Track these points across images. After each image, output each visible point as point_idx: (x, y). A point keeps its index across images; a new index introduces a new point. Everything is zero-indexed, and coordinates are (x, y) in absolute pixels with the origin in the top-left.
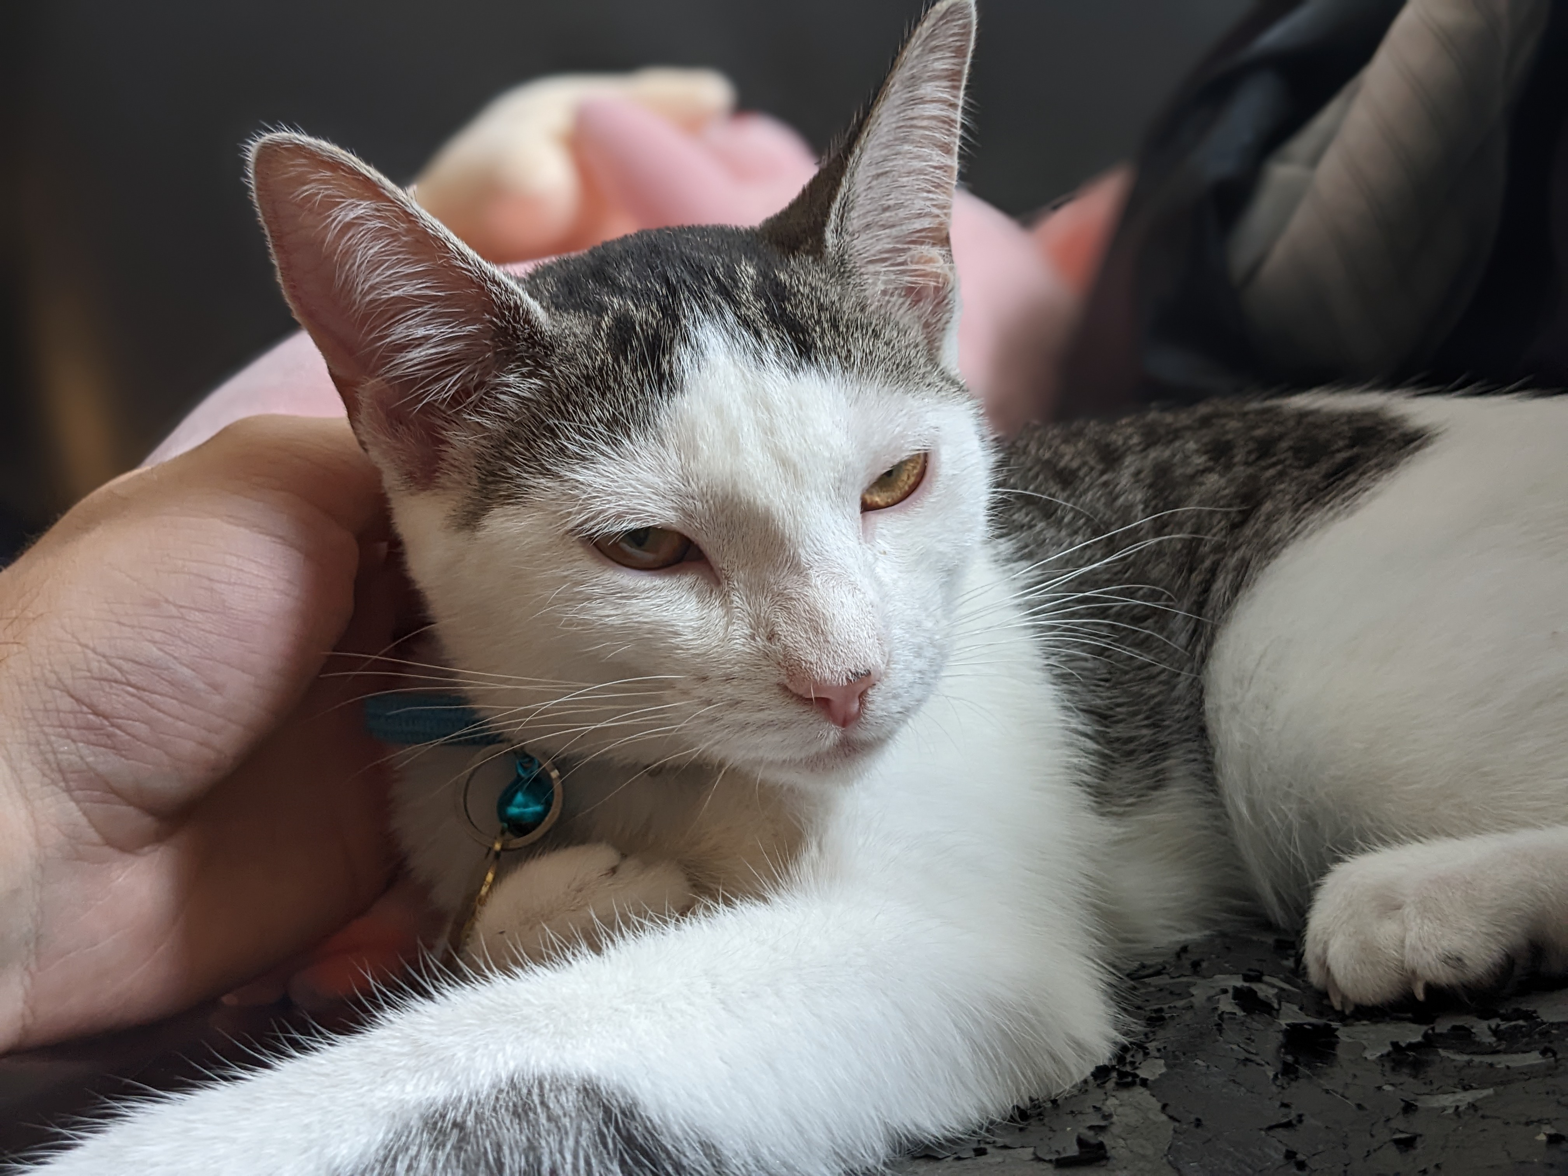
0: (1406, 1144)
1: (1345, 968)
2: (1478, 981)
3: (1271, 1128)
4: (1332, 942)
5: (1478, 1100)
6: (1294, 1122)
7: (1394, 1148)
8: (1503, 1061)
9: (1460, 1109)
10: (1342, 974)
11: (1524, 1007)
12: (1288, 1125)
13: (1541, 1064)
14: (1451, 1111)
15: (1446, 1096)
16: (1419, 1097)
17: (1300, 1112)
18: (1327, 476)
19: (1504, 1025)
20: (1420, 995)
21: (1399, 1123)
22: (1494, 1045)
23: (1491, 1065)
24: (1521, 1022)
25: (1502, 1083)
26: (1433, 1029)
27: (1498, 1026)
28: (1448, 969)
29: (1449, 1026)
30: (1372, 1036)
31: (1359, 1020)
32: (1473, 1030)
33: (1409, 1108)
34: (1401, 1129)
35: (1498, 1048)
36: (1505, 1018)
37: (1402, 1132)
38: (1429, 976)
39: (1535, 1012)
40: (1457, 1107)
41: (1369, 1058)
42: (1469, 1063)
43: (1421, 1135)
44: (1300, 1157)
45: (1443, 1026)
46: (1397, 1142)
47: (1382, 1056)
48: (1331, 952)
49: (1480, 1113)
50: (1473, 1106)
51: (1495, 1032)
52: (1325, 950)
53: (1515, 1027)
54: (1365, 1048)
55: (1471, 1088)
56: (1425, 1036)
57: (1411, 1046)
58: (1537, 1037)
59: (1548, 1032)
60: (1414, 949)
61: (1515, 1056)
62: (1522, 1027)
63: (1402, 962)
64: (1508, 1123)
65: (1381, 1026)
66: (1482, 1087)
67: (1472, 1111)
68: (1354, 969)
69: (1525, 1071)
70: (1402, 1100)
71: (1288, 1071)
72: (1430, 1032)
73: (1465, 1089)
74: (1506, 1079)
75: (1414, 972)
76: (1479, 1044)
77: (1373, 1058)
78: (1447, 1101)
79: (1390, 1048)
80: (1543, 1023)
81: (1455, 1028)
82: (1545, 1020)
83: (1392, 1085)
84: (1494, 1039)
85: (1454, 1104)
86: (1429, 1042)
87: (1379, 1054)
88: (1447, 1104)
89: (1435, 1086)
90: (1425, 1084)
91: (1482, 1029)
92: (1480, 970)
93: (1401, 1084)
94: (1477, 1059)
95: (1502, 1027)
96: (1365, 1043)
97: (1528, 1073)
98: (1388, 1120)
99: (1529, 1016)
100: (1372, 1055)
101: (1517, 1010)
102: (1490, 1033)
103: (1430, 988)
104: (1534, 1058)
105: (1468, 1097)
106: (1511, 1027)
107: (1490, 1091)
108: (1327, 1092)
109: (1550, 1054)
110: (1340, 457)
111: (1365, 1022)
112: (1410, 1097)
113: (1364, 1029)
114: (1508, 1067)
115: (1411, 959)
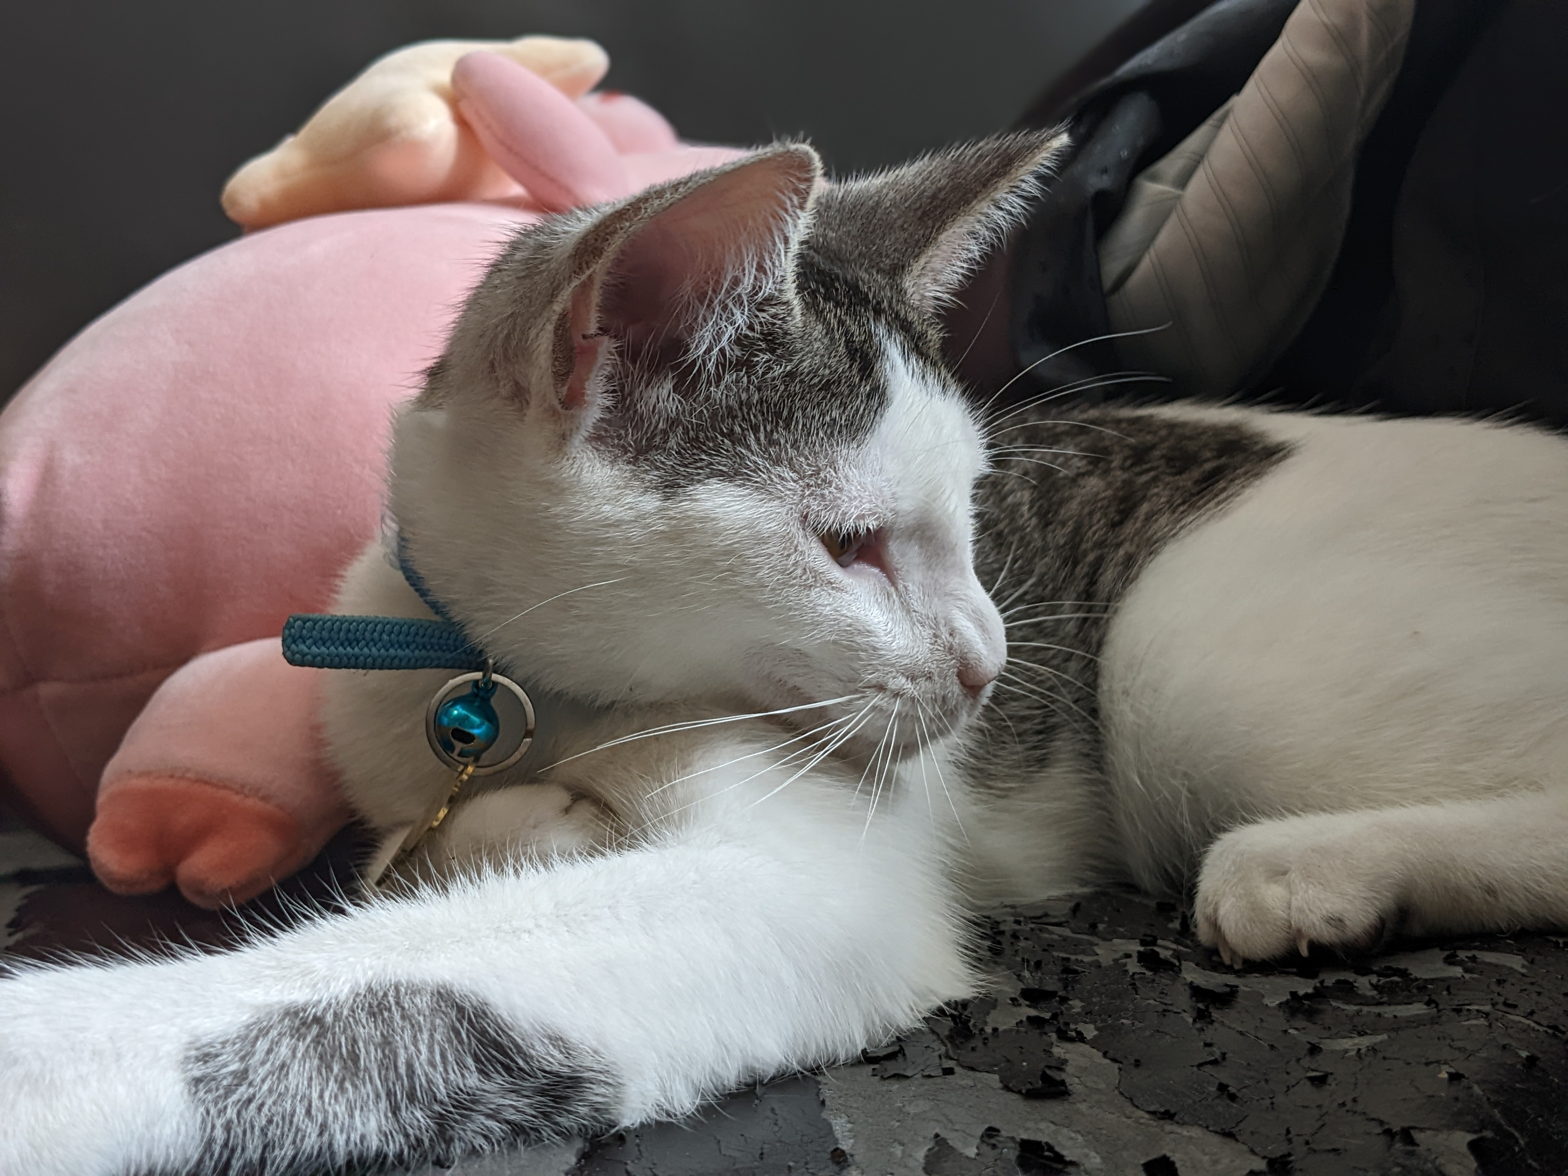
0: (1320, 1081)
1: (1236, 925)
2: (1356, 940)
3: (1200, 1065)
4: (1222, 903)
5: (1376, 1044)
6: (1219, 1059)
7: (1308, 1083)
8: (1389, 1011)
9: (1363, 1051)
10: (1233, 931)
11: (1394, 965)
12: (1214, 1062)
13: (1425, 1014)
14: (1353, 1053)
15: (1345, 1040)
16: (1323, 1041)
17: (1225, 1050)
18: (1197, 482)
19: (1383, 980)
20: (1304, 951)
21: (1306, 1062)
22: (1377, 997)
23: (1379, 1015)
24: (1396, 979)
25: (1393, 1030)
26: (1322, 982)
27: (1379, 981)
28: (1333, 931)
29: (1334, 981)
30: (1267, 987)
31: (1251, 973)
32: (1355, 984)
33: (1314, 1050)
34: (1312, 1067)
35: (1382, 1000)
36: (1379, 974)
37: (1313, 1070)
38: (1313, 934)
39: (1406, 970)
40: (1359, 1050)
41: (1270, 1005)
42: (1358, 1013)
43: (1332, 1074)
44: (1232, 1090)
45: (1330, 979)
46: (1312, 1079)
47: (1281, 1003)
48: (1222, 912)
49: (1380, 1055)
50: (1373, 1049)
51: (1375, 987)
52: (1216, 910)
53: (1392, 982)
54: (1263, 996)
55: (1366, 1034)
56: (1315, 988)
57: (1307, 996)
58: (1415, 991)
59: (1425, 987)
60: (1301, 910)
61: (1399, 1007)
62: (1397, 983)
63: (1289, 922)
64: (1409, 1064)
65: (1271, 978)
66: (1375, 1032)
67: (1371, 1053)
68: (1245, 926)
69: (1412, 1019)
70: (1309, 1043)
71: (1202, 1016)
72: (1318, 985)
73: (1361, 1034)
74: (1397, 1026)
75: (1299, 931)
76: (1363, 996)
77: (1274, 1004)
78: (1350, 1044)
79: (1289, 997)
80: (1416, 979)
81: (1338, 982)
82: (1418, 976)
83: (1296, 1029)
84: (1375, 992)
85: (1356, 1048)
86: (1320, 994)
87: (1277, 1002)
88: (1347, 1046)
89: (1334, 1031)
90: (1325, 1028)
91: (1364, 984)
92: (1358, 930)
93: (1304, 1028)
94: (1365, 1009)
95: (1381, 983)
96: (1262, 991)
97: (1415, 1022)
98: (1298, 1060)
99: (1404, 973)
100: (1272, 1002)
101: (1389, 968)
102: (1369, 986)
103: (1314, 946)
104: (1418, 1009)
105: (1365, 1042)
106: (1387, 982)
107: (1384, 1037)
108: (1241, 1033)
109: (1433, 1005)
110: (1208, 466)
111: (1257, 975)
112: (1315, 1041)
113: (1255, 980)
114: (1395, 1017)
115: (1296, 918)
